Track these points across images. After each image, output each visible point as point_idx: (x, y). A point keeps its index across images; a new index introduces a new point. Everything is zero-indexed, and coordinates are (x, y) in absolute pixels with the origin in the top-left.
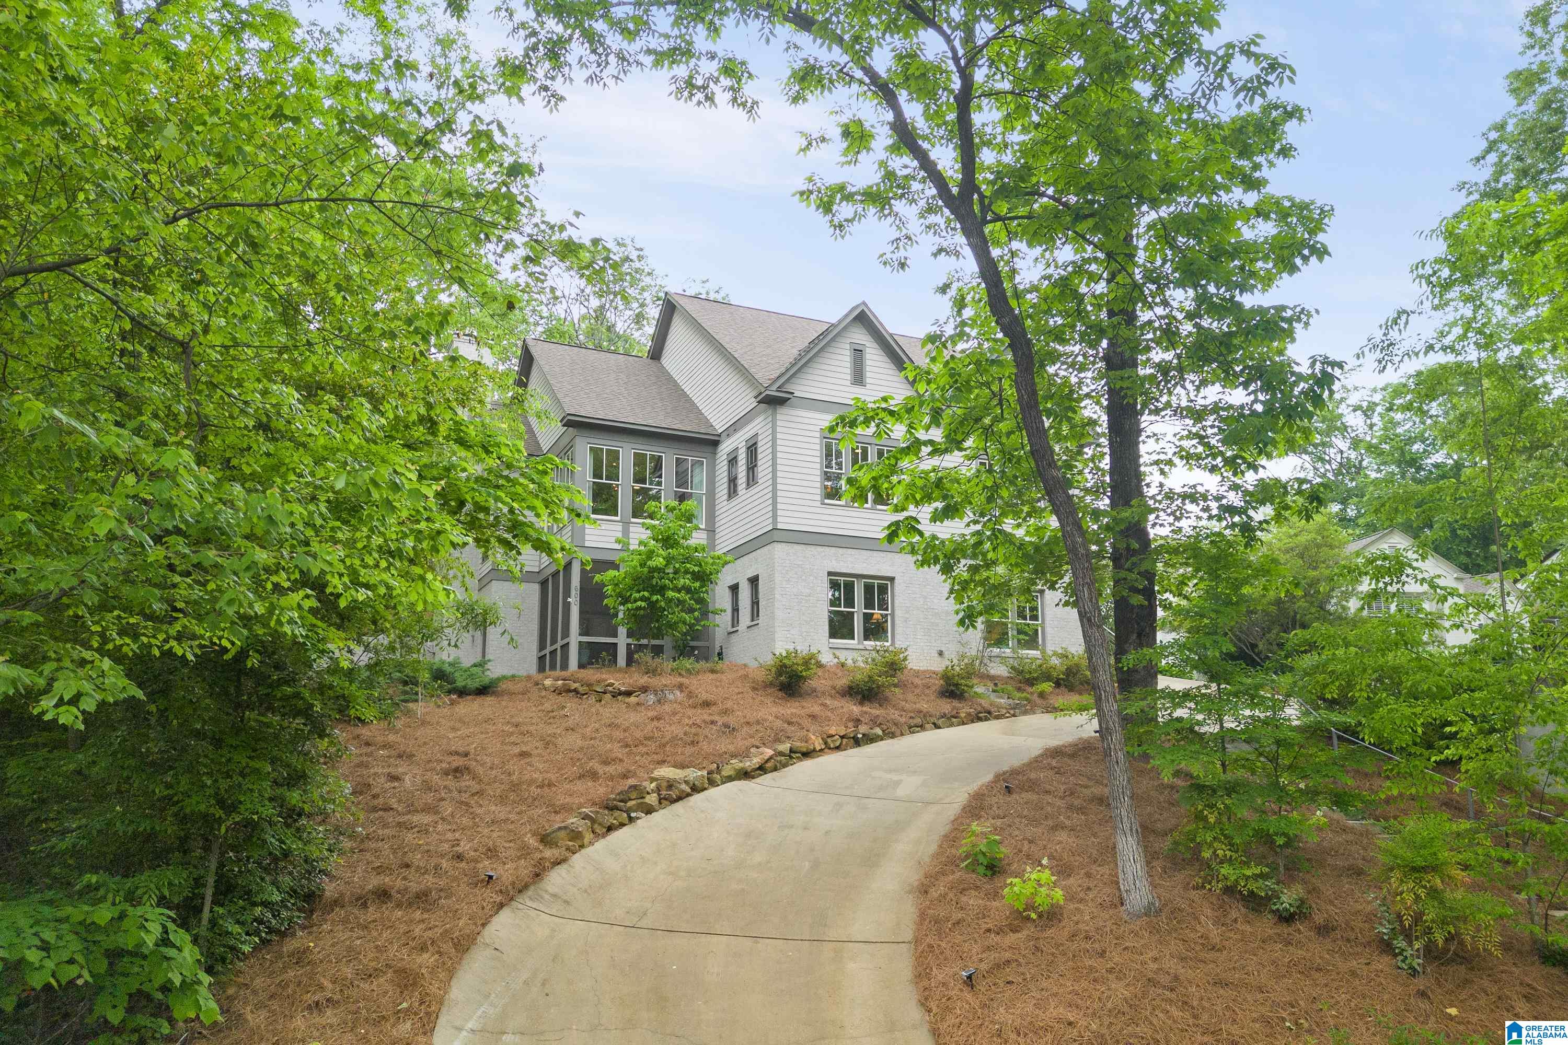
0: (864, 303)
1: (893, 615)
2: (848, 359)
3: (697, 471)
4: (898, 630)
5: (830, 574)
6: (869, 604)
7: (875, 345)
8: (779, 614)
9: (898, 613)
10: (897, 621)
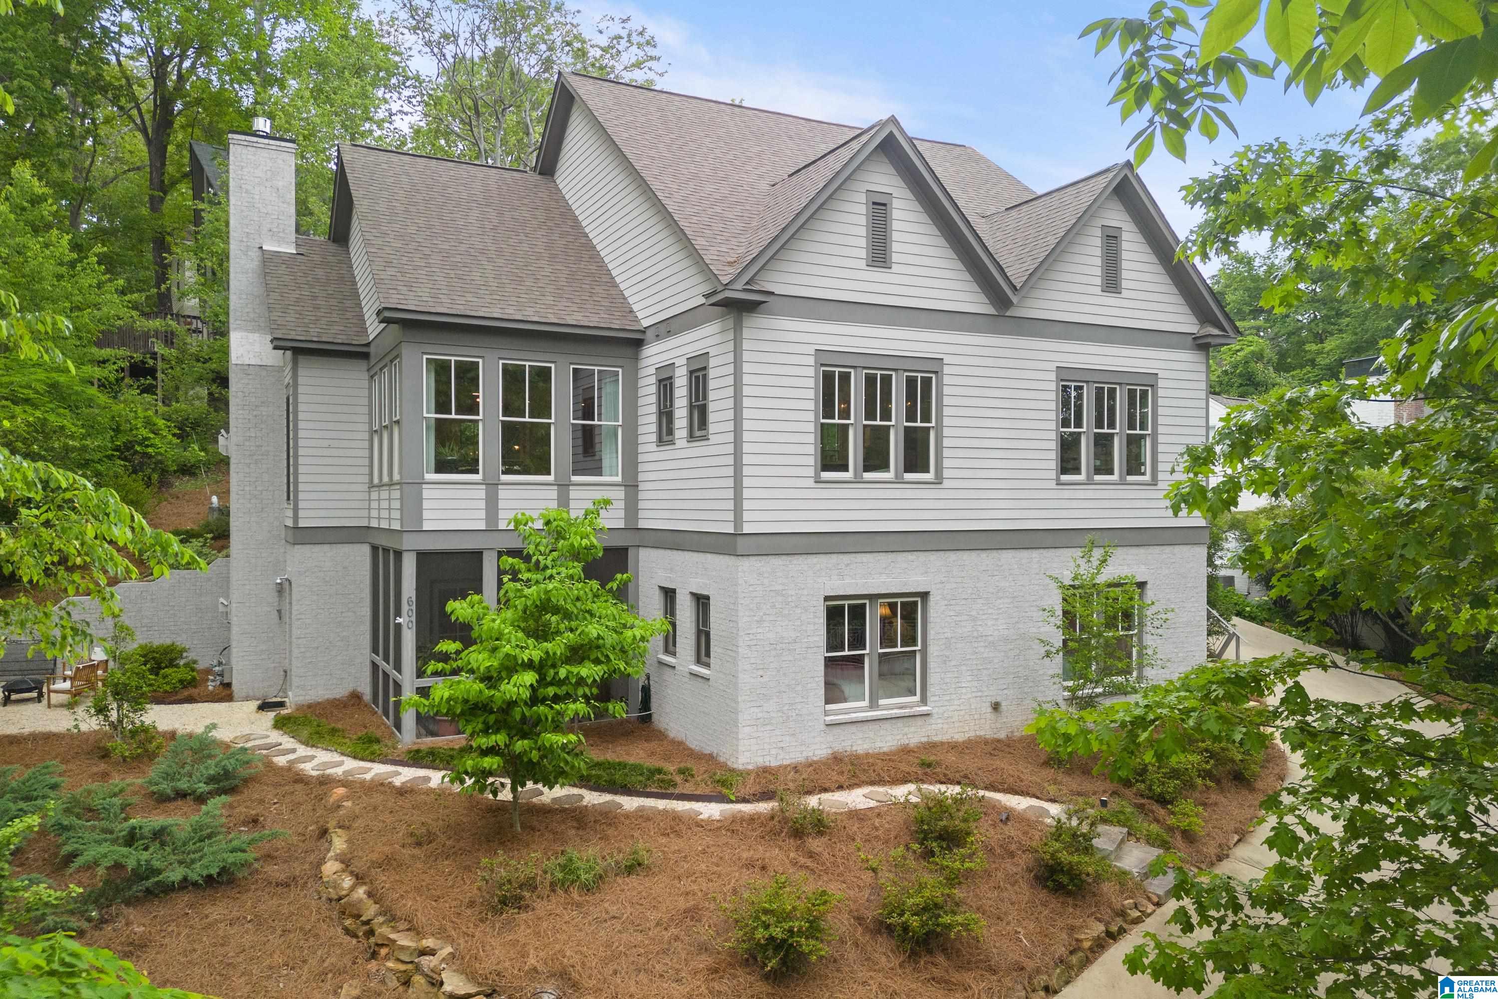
0: (893, 120)
1: (924, 652)
2: (863, 220)
3: (608, 389)
4: (933, 678)
5: (827, 598)
6: (887, 639)
7: (908, 194)
8: (746, 679)
9: (933, 650)
10: (932, 664)
